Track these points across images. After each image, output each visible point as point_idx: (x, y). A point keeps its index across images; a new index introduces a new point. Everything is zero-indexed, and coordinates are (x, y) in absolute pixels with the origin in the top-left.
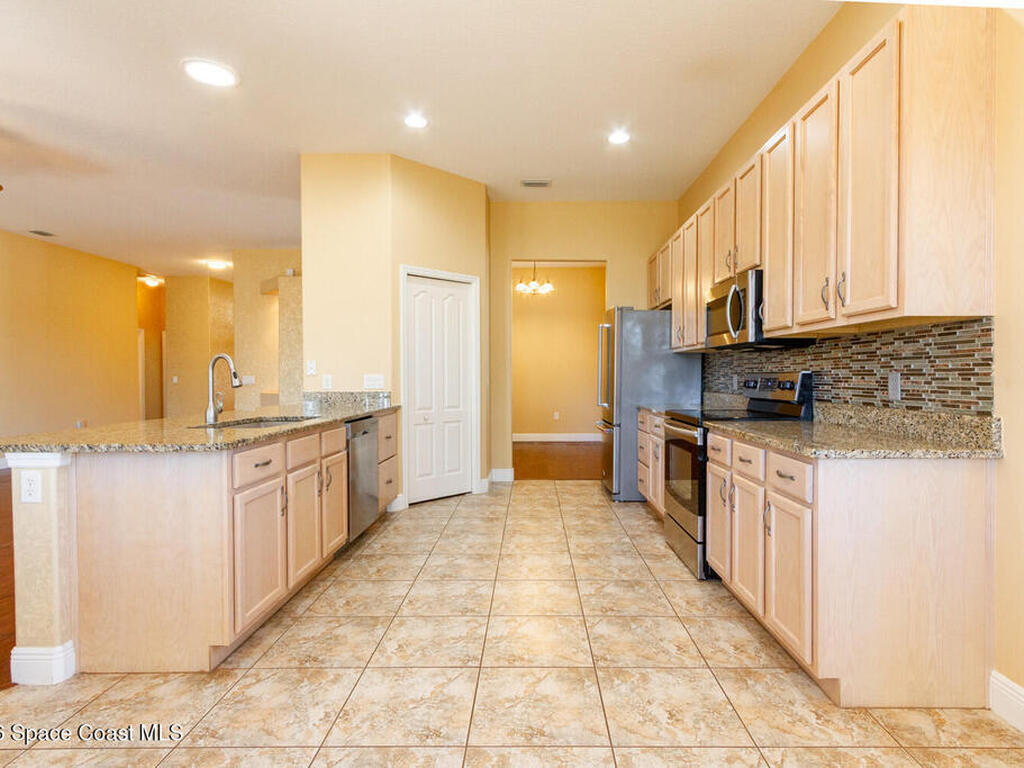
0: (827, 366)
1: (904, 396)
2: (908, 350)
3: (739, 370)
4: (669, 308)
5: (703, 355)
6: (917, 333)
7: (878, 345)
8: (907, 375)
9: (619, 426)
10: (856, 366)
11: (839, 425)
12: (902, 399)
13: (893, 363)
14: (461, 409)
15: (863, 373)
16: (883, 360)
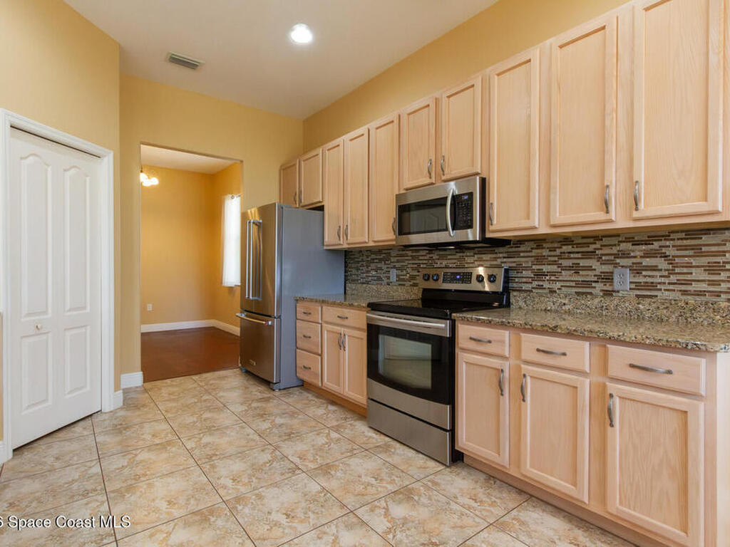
0: (526, 262)
1: (632, 287)
2: (639, 251)
3: (398, 265)
4: (321, 208)
5: (346, 251)
6: (648, 237)
7: (598, 246)
8: (637, 270)
9: (279, 317)
10: (566, 263)
11: (546, 310)
12: (630, 289)
13: (618, 261)
14: (88, 310)
15: (576, 269)
16: (604, 258)
